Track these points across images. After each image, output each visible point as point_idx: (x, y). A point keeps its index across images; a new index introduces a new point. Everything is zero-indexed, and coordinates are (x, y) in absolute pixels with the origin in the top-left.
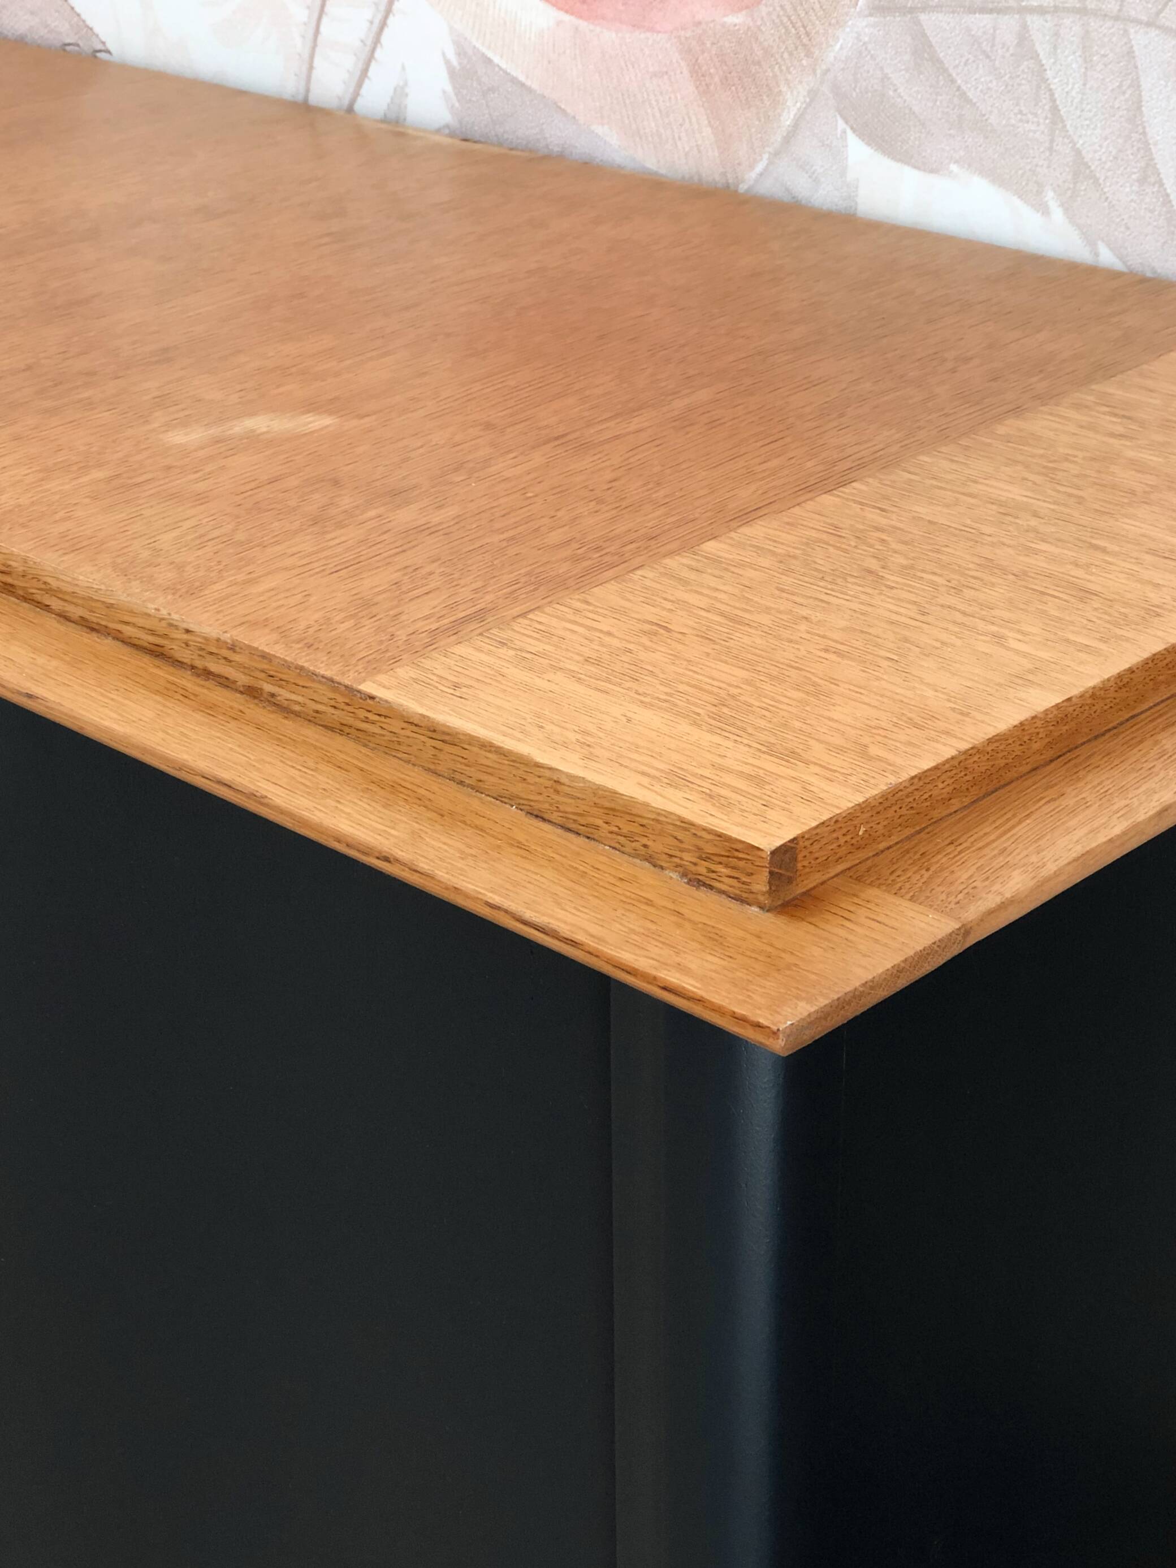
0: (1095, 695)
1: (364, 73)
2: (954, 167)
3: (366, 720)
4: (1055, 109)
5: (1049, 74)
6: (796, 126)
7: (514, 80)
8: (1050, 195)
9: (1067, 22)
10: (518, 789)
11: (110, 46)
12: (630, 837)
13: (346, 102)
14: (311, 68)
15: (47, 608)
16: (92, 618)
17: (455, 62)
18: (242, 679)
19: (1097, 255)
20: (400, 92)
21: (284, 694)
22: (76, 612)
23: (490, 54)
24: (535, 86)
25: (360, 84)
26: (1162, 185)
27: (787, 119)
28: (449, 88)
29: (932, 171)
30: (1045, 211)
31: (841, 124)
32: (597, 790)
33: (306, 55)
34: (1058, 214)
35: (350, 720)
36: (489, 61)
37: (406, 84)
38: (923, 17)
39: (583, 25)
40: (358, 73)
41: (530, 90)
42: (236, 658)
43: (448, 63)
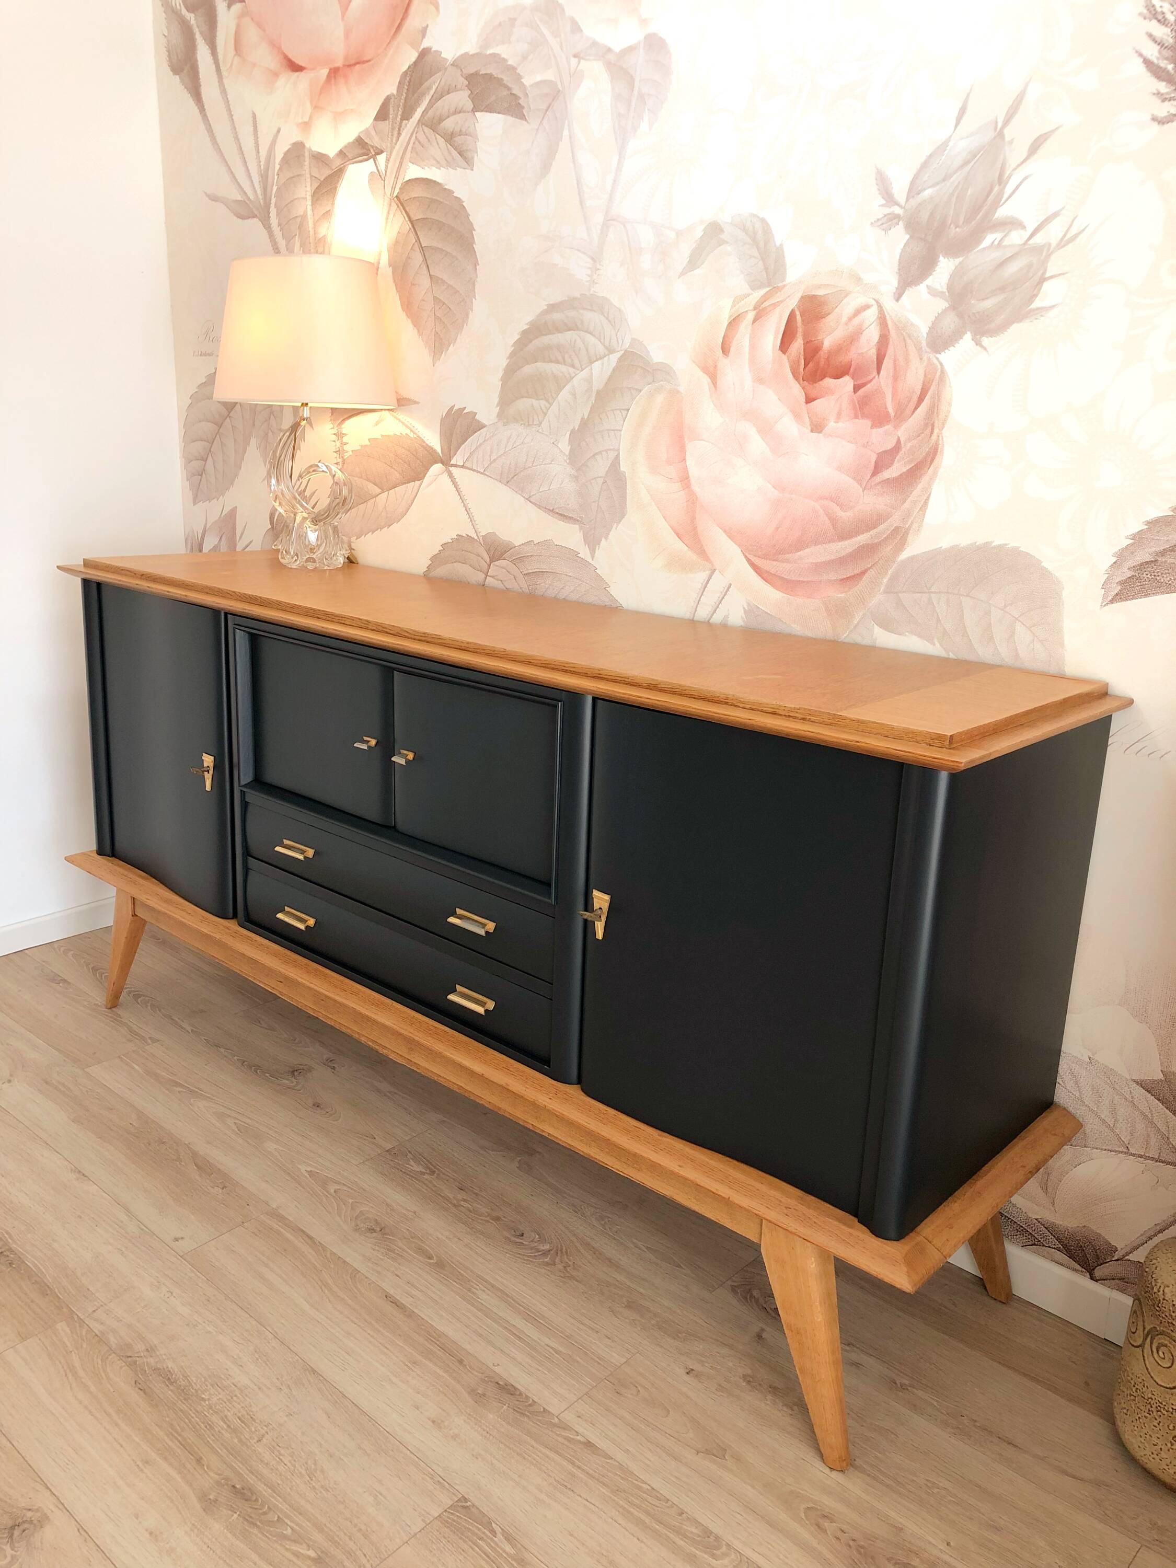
0: (1001, 721)
1: (715, 611)
2: (907, 633)
3: (838, 721)
4: (938, 617)
5: (937, 609)
6: (858, 623)
7: (766, 613)
8: (936, 641)
9: (943, 595)
10: (882, 731)
11: (623, 605)
12: (912, 738)
13: (707, 620)
14: (696, 610)
15: (739, 707)
16: (754, 707)
17: (746, 608)
18: (801, 716)
19: (949, 655)
20: (727, 617)
21: (813, 718)
22: (748, 706)
23: (759, 606)
24: (773, 614)
25: (712, 615)
26: (969, 637)
27: (855, 622)
28: (744, 615)
29: (900, 635)
30: (934, 645)
31: (873, 623)
32: (904, 728)
33: (695, 607)
34: (938, 645)
35: (833, 722)
36: (759, 608)
37: (729, 614)
38: (900, 595)
39: (791, 597)
40: (712, 611)
41: (771, 615)
42: (800, 711)
43: (744, 608)
